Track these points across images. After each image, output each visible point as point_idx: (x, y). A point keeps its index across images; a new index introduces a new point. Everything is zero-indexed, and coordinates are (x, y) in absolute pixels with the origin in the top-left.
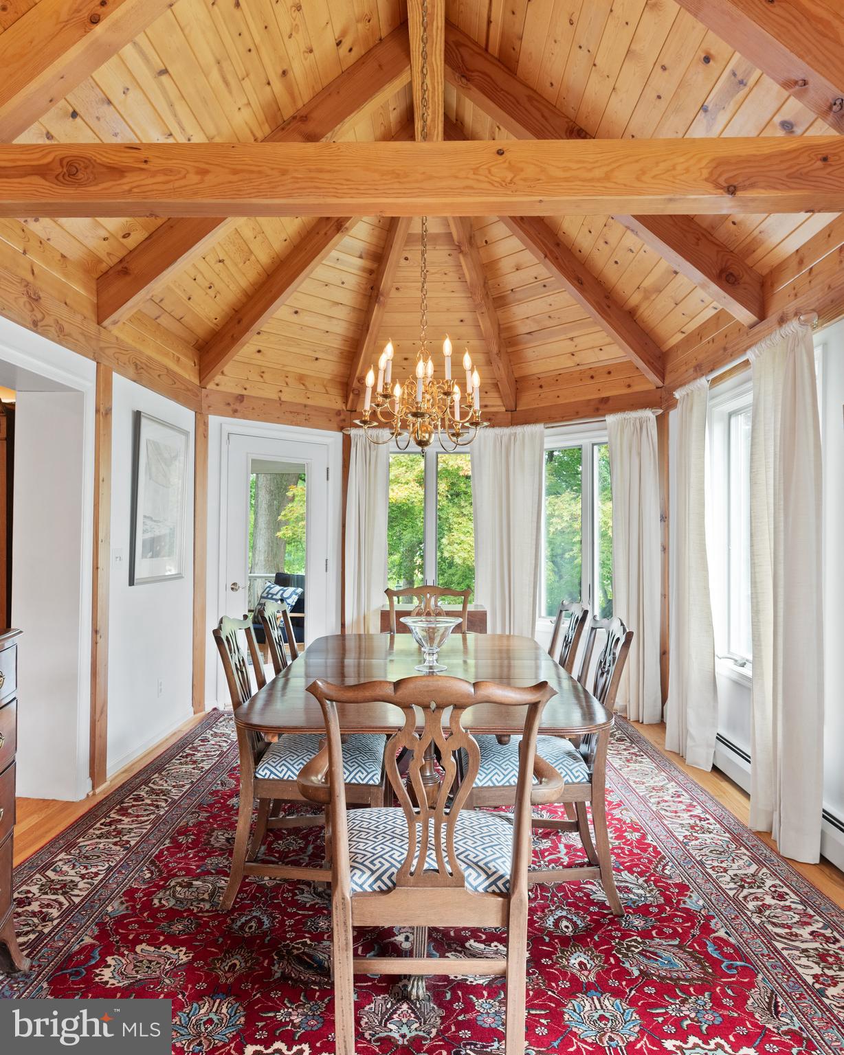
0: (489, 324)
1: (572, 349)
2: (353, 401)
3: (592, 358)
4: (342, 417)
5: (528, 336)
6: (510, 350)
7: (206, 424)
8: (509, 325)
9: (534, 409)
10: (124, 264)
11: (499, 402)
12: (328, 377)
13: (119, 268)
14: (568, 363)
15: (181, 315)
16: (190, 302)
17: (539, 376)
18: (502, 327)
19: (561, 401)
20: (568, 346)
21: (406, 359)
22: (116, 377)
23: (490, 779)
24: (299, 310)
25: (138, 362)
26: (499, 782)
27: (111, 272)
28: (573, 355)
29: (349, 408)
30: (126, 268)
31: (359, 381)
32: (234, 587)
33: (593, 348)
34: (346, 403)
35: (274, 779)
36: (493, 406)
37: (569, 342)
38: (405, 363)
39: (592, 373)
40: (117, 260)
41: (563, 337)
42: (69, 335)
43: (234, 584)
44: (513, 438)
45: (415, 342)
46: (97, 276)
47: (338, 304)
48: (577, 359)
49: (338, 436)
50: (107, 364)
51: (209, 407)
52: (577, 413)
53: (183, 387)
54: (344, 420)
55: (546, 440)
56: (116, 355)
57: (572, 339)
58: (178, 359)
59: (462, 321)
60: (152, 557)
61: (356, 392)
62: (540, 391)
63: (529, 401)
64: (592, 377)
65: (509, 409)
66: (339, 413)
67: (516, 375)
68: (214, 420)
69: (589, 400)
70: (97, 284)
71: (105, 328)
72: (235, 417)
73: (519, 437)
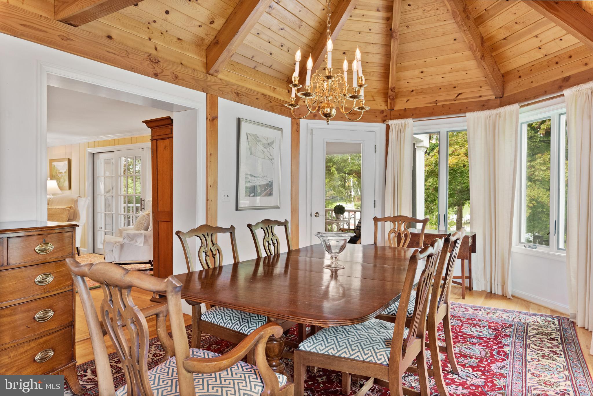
0: (471, 38)
1: (539, 45)
2: (391, 103)
3: (554, 48)
4: (385, 114)
5: (505, 41)
6: (493, 54)
7: (298, 125)
8: (489, 36)
9: (515, 94)
10: (217, 39)
11: (490, 93)
12: (375, 90)
13: (215, 41)
14: (539, 55)
15: (271, 64)
16: (272, 56)
17: (518, 69)
18: (484, 38)
19: (534, 85)
20: (536, 42)
21: (422, 72)
22: (220, 100)
23: (315, 347)
24: (346, 52)
25: (238, 92)
26: (321, 351)
27: (211, 45)
28: (540, 48)
29: (389, 108)
30: (217, 41)
31: (391, 90)
32: (317, 215)
33: (554, 39)
34: (387, 105)
35: (208, 321)
36: (486, 96)
37: (535, 39)
38: (422, 75)
39: (557, 59)
40: (213, 37)
41: (530, 36)
42: (183, 80)
43: (317, 213)
44: (498, 116)
45: (425, 60)
46: (205, 48)
47: (370, 43)
48: (543, 51)
49: (383, 126)
50: (213, 93)
51: (300, 114)
52: (546, 92)
53: (278, 104)
54: (386, 116)
55: (520, 116)
56: (220, 89)
57: (536, 36)
58: (275, 89)
59: (455, 40)
60: (254, 196)
61: (392, 98)
62: (519, 80)
63: (512, 88)
64: (557, 63)
65: (498, 96)
66: (382, 112)
67: (502, 71)
68: (303, 122)
69: (555, 81)
70: (206, 52)
71: (212, 75)
72: (315, 119)
73: (502, 115)
